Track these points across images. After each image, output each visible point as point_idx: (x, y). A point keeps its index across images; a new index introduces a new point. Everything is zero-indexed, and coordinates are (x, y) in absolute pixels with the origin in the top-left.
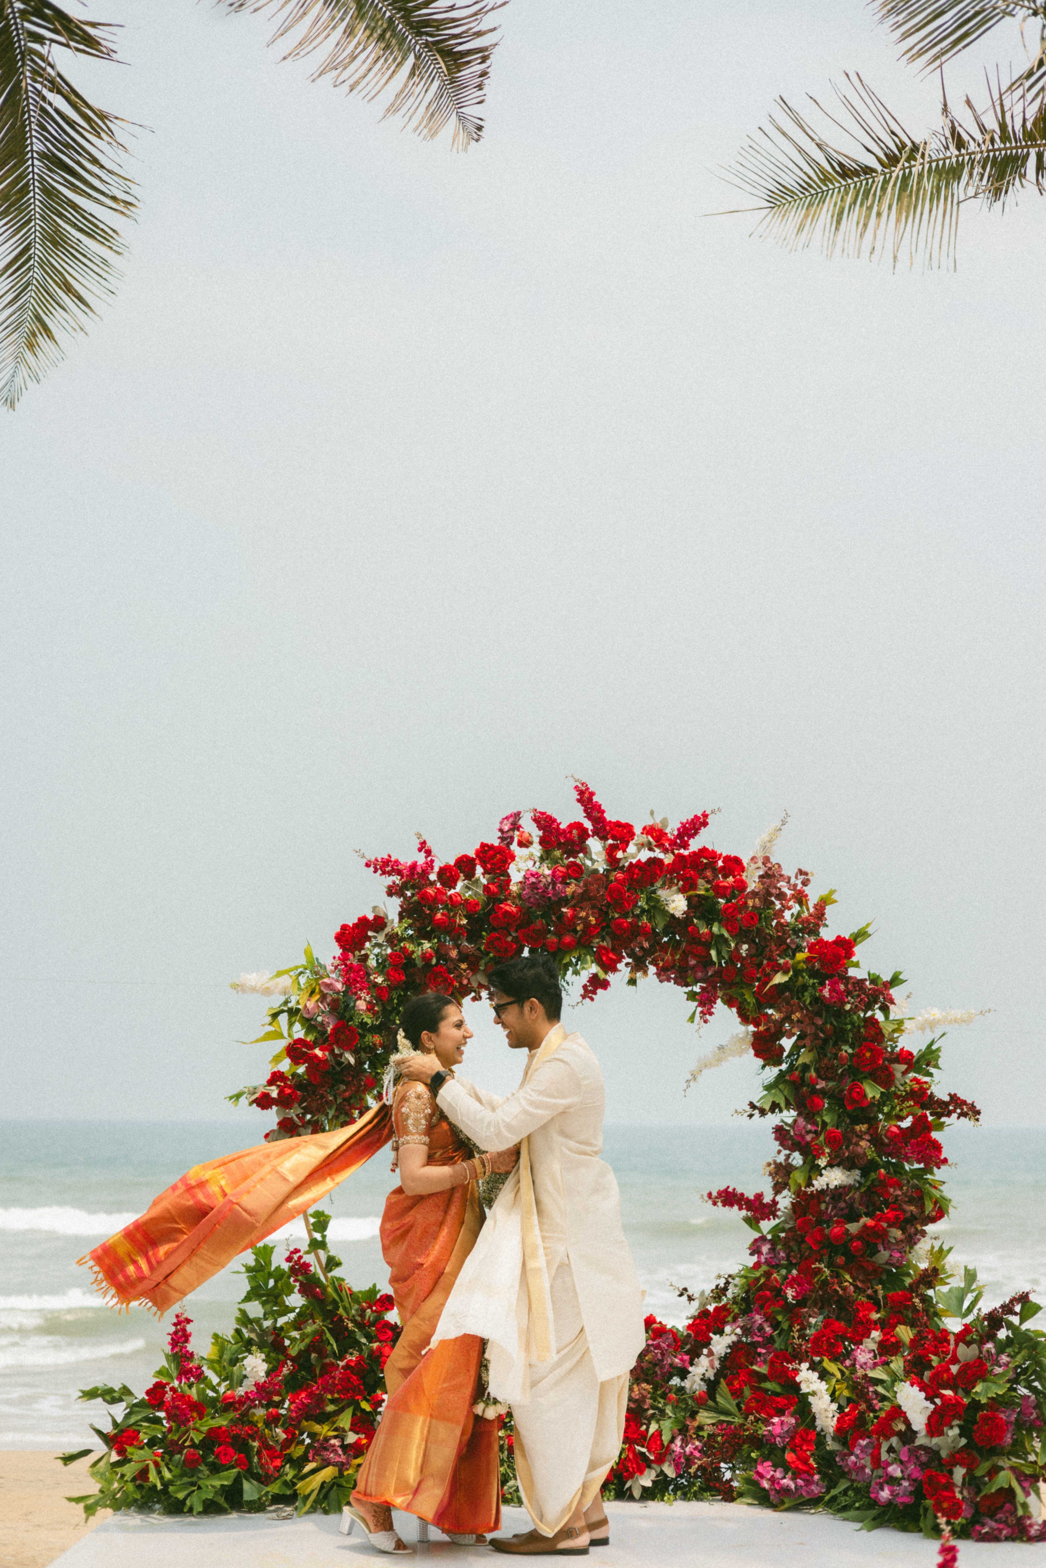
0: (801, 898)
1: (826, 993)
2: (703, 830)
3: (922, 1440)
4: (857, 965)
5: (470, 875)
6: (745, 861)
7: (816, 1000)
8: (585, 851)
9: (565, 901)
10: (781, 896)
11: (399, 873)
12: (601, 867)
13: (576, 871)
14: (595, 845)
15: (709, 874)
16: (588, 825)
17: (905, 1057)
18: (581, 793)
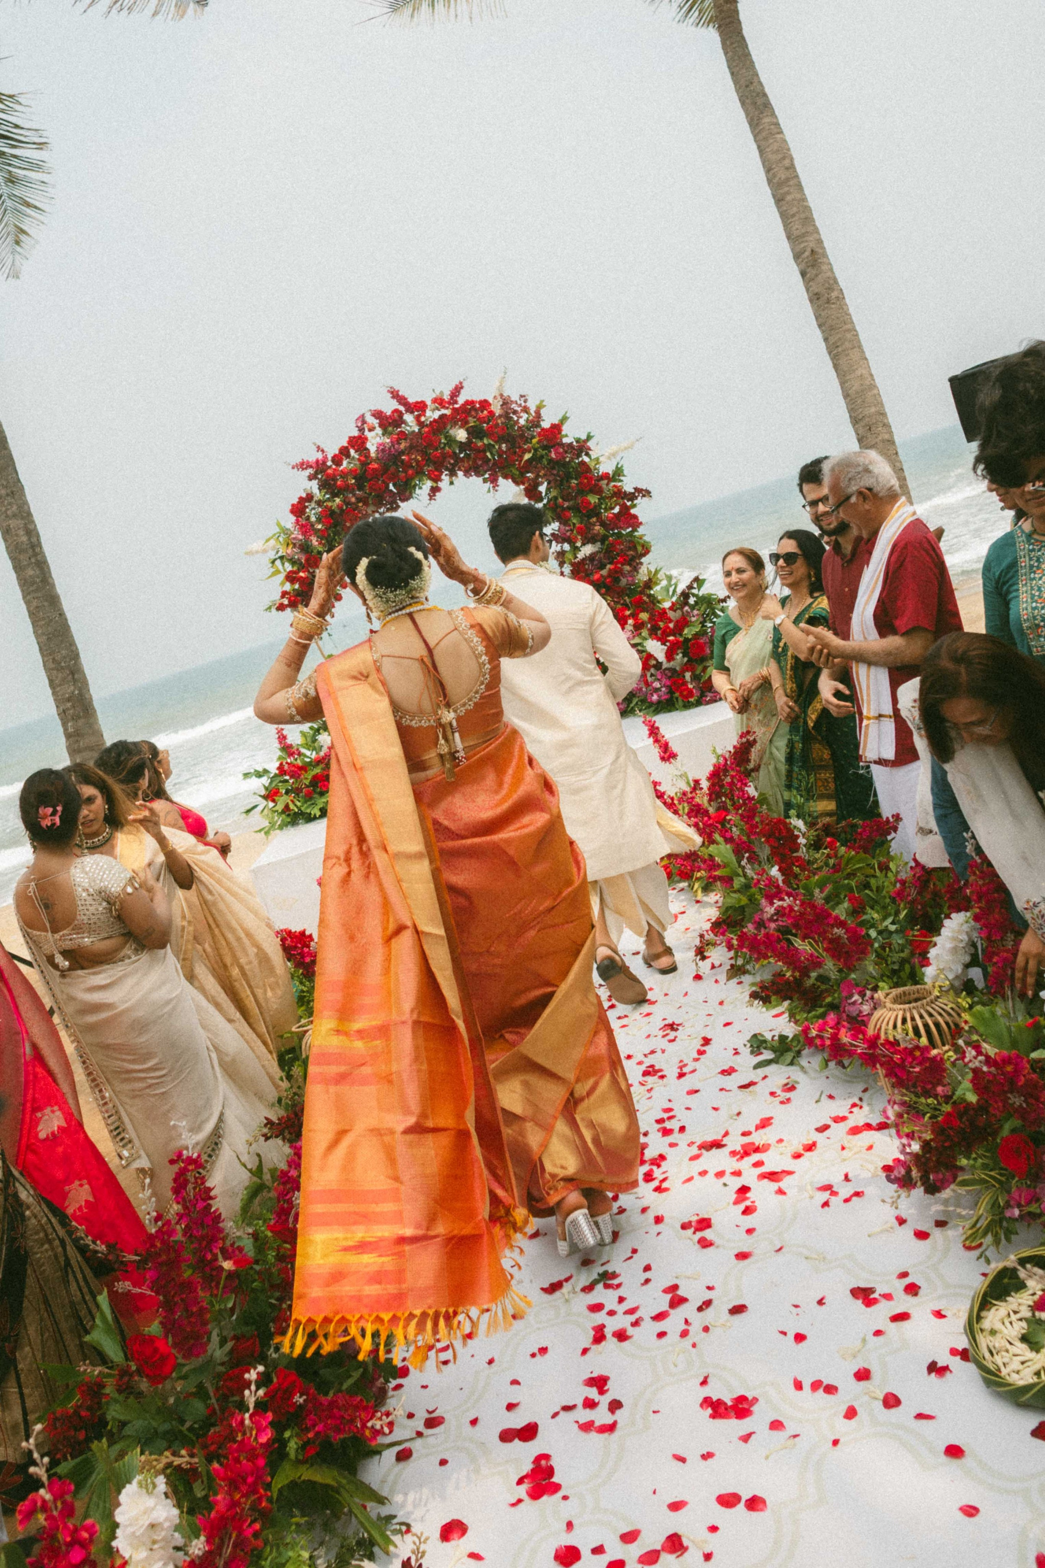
0: (526, 410)
1: (553, 456)
2: (462, 391)
3: (666, 665)
4: (566, 436)
5: (348, 456)
6: (491, 400)
7: (551, 461)
8: (404, 422)
9: (402, 453)
10: (515, 412)
11: (311, 467)
12: (416, 429)
13: (403, 435)
14: (409, 418)
15: (473, 413)
16: (402, 408)
17: (606, 476)
18: (392, 393)
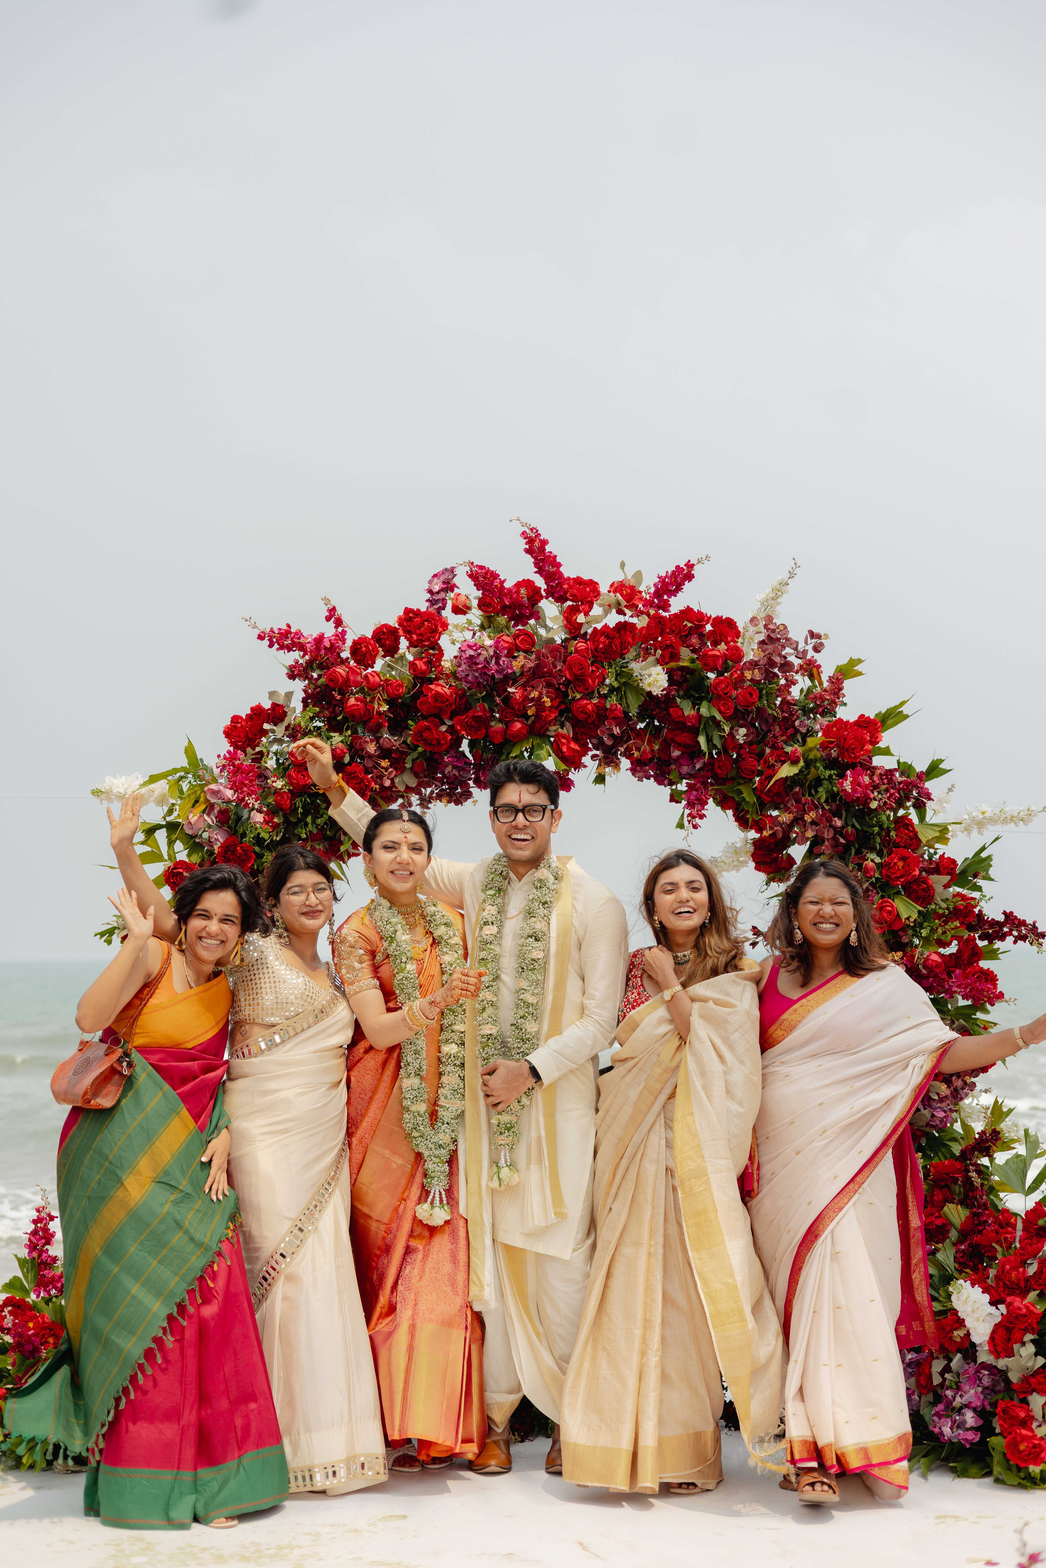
0: (811, 669)
1: (847, 786)
2: (687, 586)
3: (984, 1356)
4: (887, 752)
5: (391, 650)
6: (740, 626)
7: (832, 797)
8: (537, 615)
9: (510, 679)
10: (786, 666)
11: (302, 647)
12: (559, 637)
13: (527, 642)
14: (550, 609)
15: (694, 640)
16: (540, 582)
17: (946, 866)
18: (530, 541)
